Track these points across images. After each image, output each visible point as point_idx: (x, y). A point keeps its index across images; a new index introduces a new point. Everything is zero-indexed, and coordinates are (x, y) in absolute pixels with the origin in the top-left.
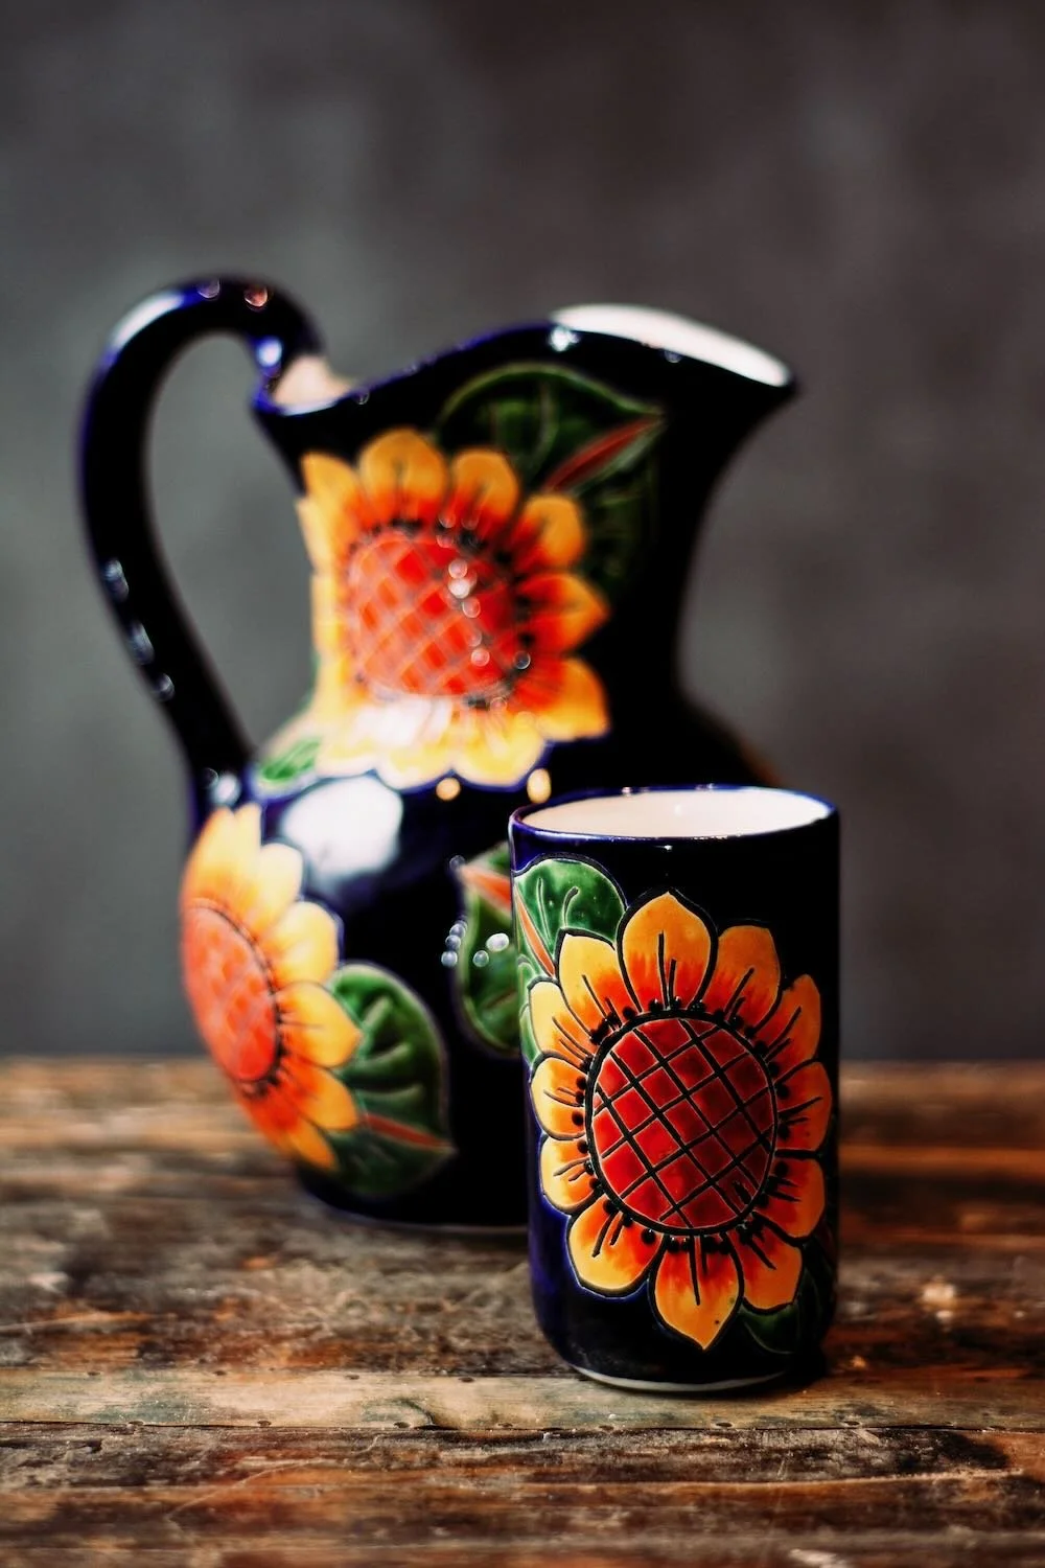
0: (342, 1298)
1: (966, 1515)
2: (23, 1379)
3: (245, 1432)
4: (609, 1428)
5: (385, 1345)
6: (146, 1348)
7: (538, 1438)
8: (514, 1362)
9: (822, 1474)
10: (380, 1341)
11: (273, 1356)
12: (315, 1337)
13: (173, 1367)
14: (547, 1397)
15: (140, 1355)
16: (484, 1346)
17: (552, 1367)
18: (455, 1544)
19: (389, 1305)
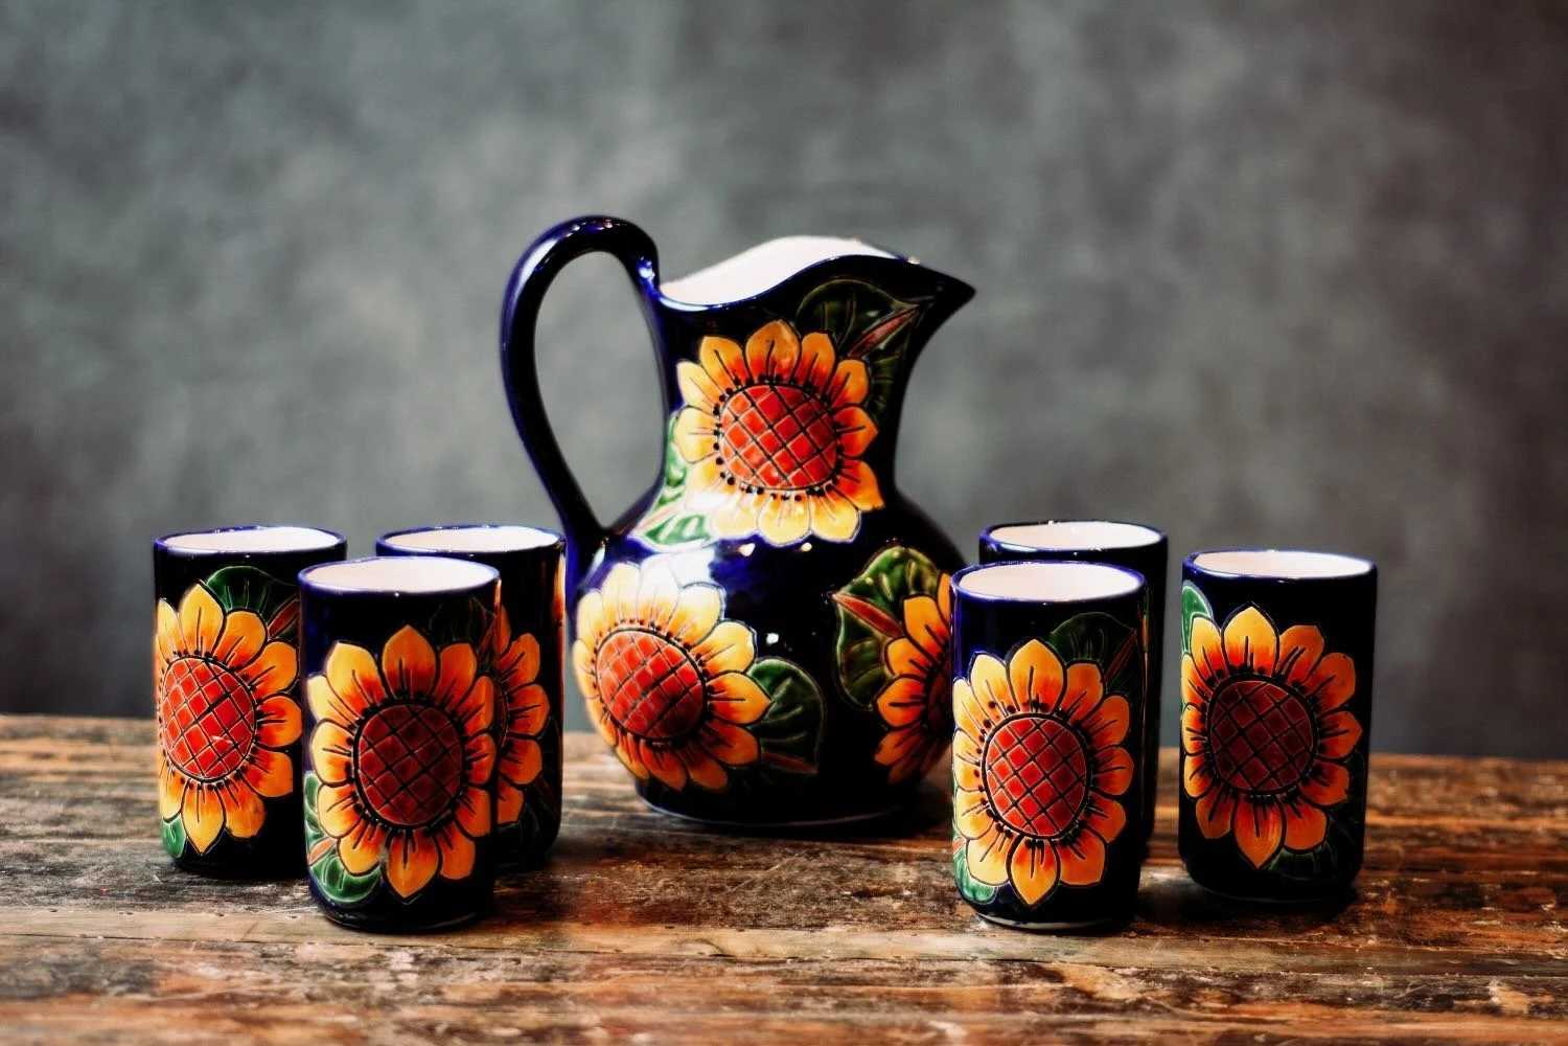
0: (661, 883)
1: (1034, 1007)
3: (607, 956)
4: (827, 958)
5: (689, 911)
7: (784, 962)
8: (770, 921)
9: (953, 983)
10: (687, 908)
11: (620, 915)
12: (646, 904)
14: (790, 940)
16: (752, 912)
18: (735, 1015)
19: (691, 887)
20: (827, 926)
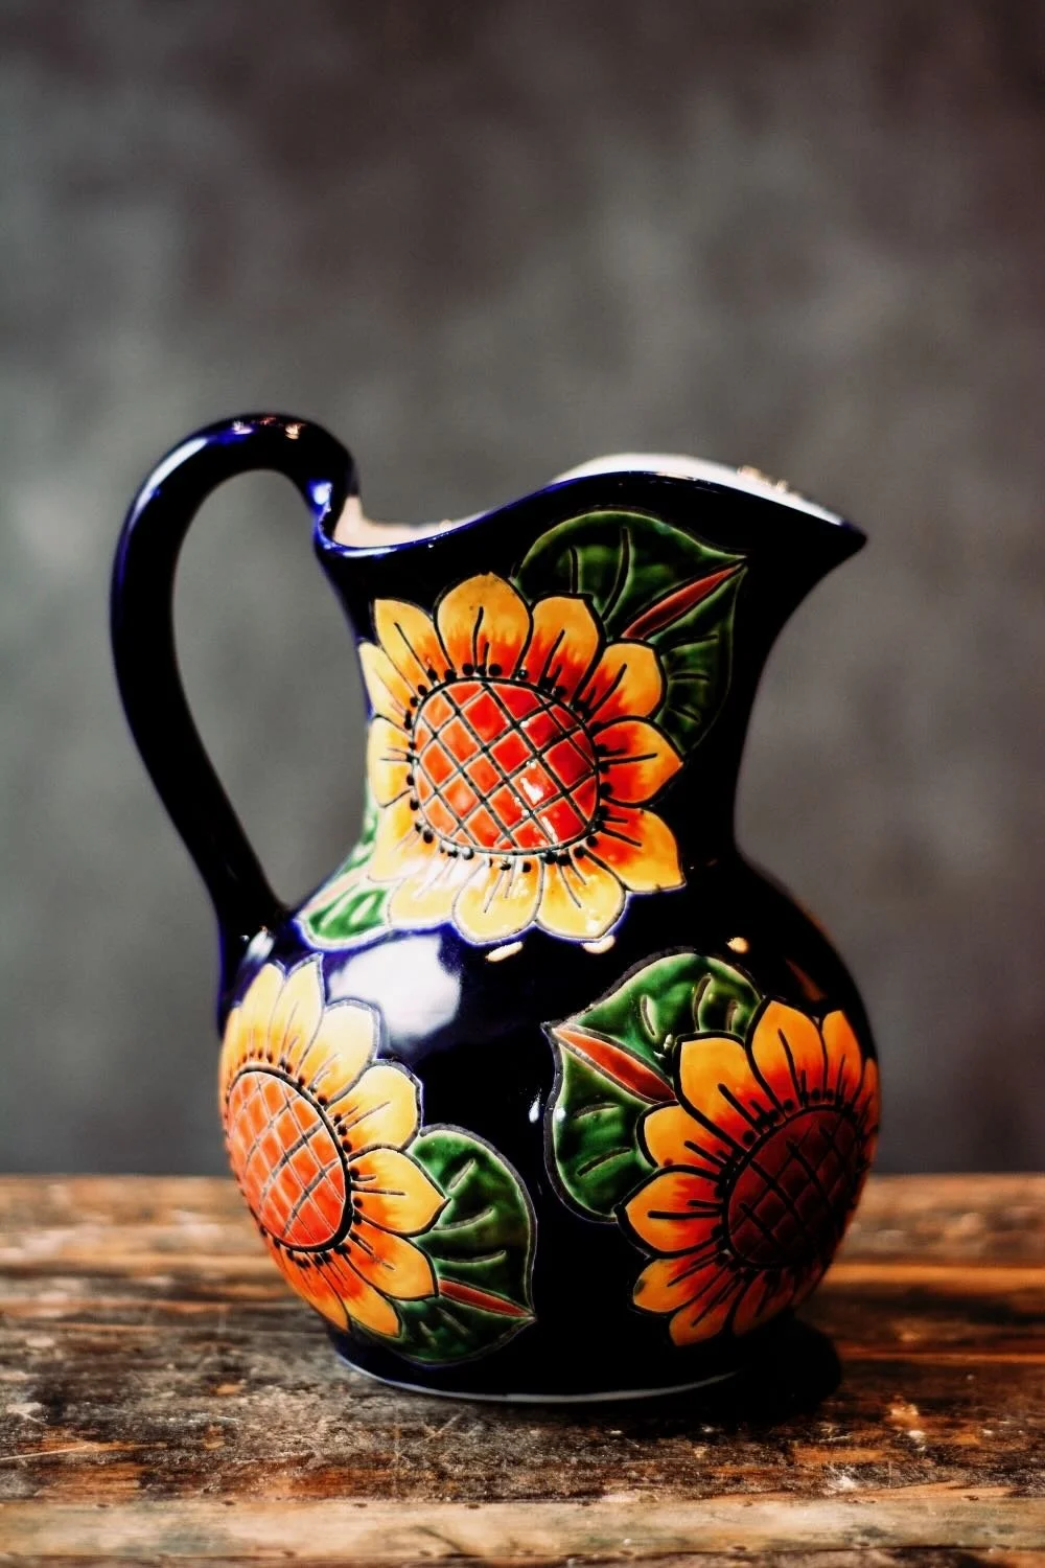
0: (323, 1424)
2: (33, 1512)
4: (629, 1554)
5: (381, 1472)
6: (146, 1479)
8: (513, 1487)
10: (376, 1469)
11: (275, 1485)
12: (311, 1464)
13: (179, 1497)
14: (557, 1523)
15: (143, 1486)
16: (479, 1472)
17: (552, 1492)
19: (372, 1430)
20: (604, 1493)
